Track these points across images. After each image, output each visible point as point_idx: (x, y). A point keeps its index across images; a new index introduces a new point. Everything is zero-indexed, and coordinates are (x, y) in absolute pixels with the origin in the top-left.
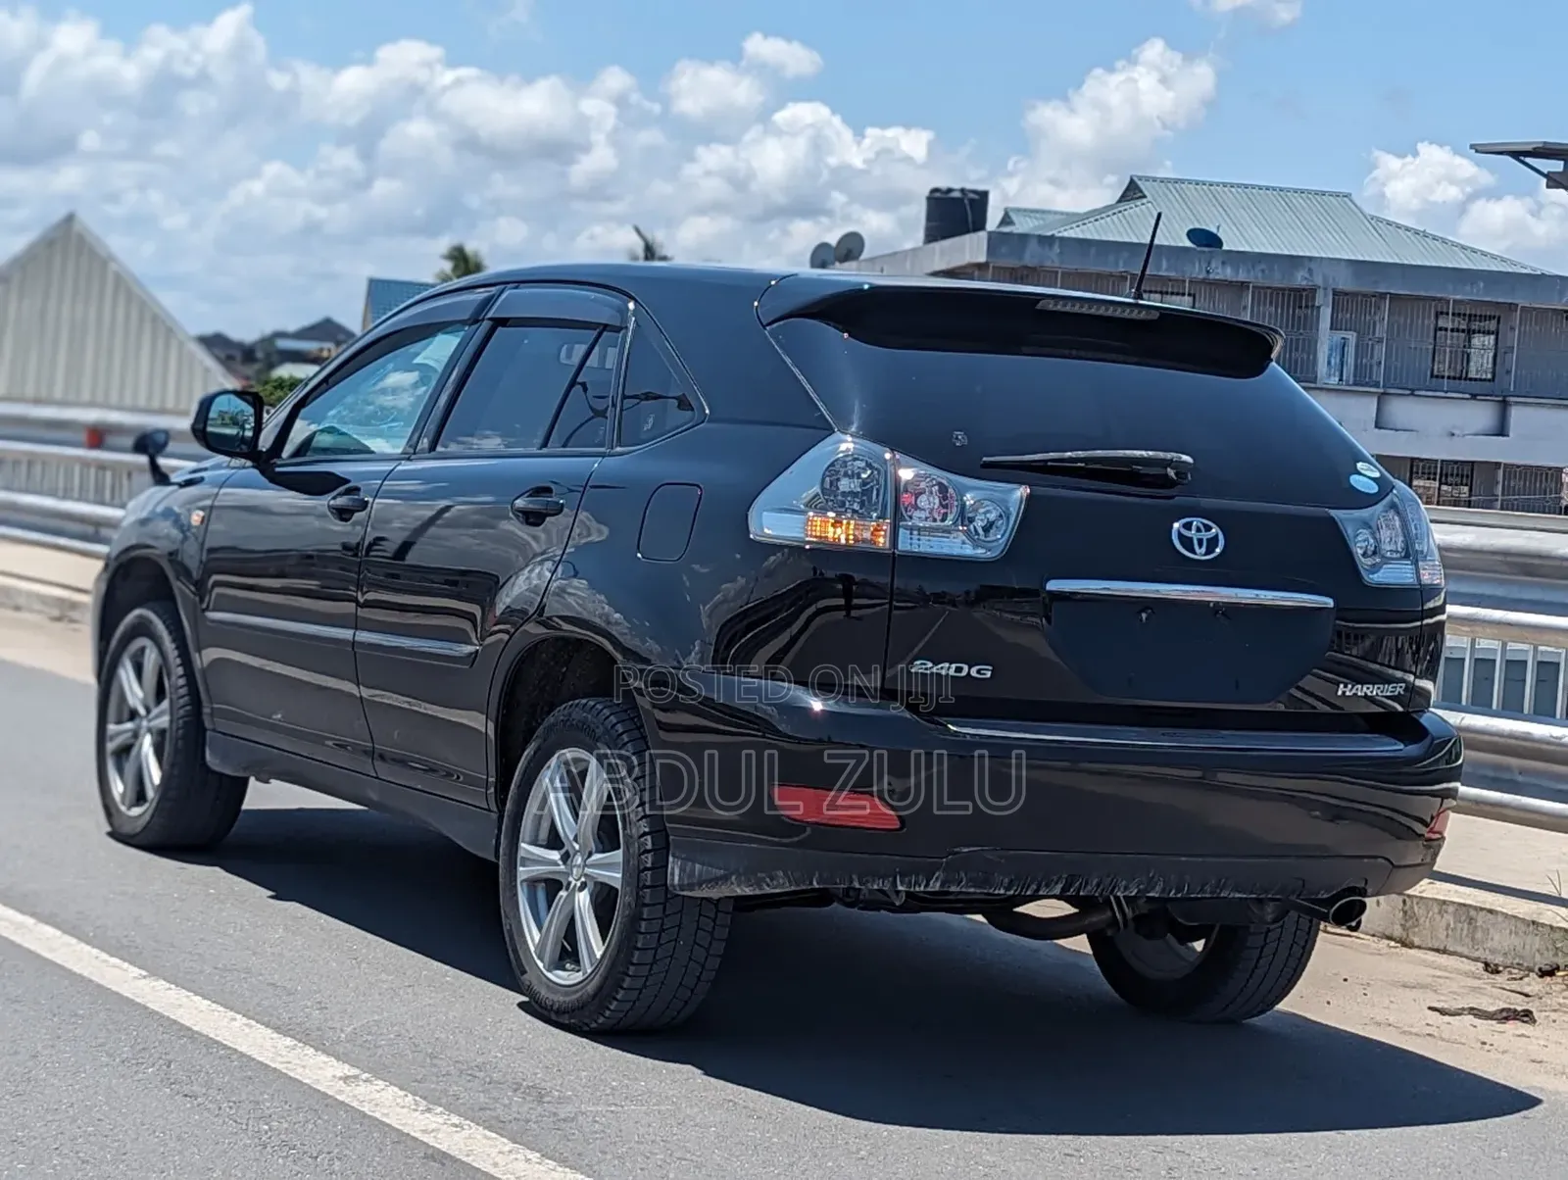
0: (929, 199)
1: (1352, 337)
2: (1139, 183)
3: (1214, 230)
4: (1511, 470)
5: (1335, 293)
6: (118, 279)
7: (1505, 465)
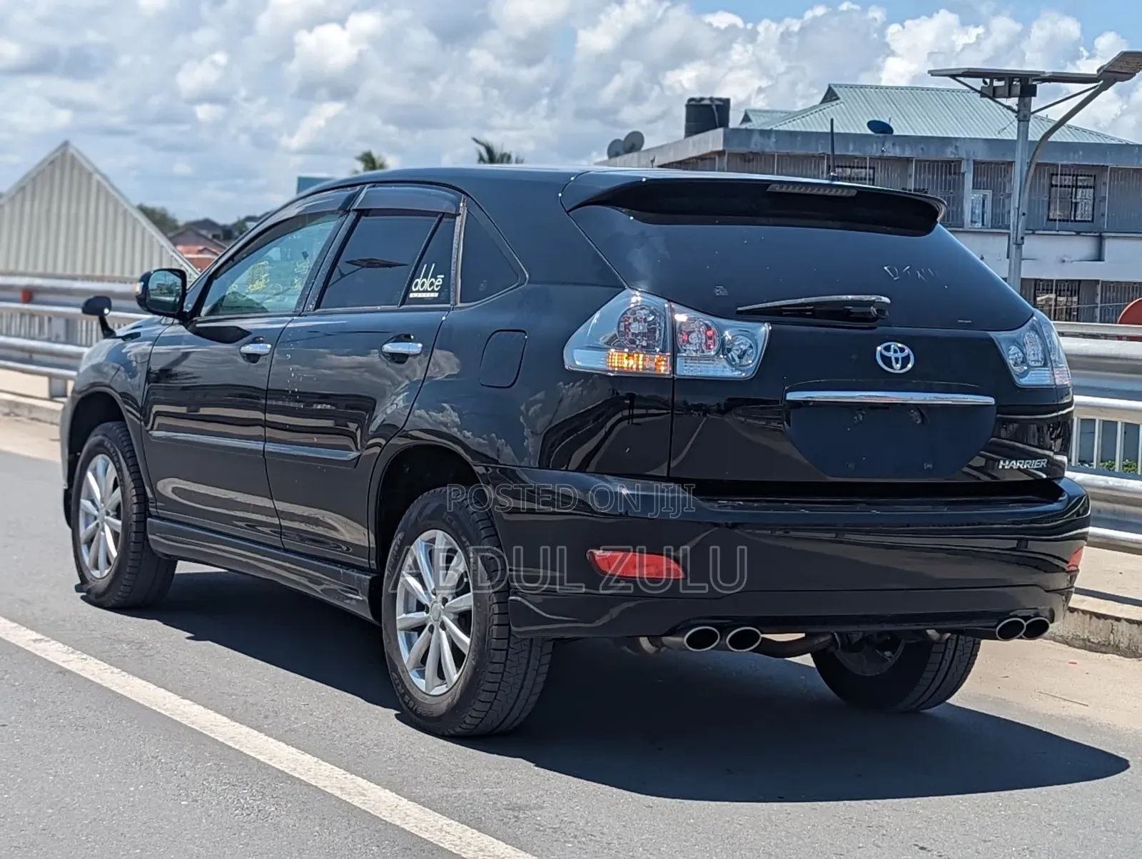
0: (688, 106)
1: (989, 193)
2: (835, 89)
3: (886, 121)
4: (1106, 285)
5: (975, 163)
6: (100, 186)
7: (1102, 282)
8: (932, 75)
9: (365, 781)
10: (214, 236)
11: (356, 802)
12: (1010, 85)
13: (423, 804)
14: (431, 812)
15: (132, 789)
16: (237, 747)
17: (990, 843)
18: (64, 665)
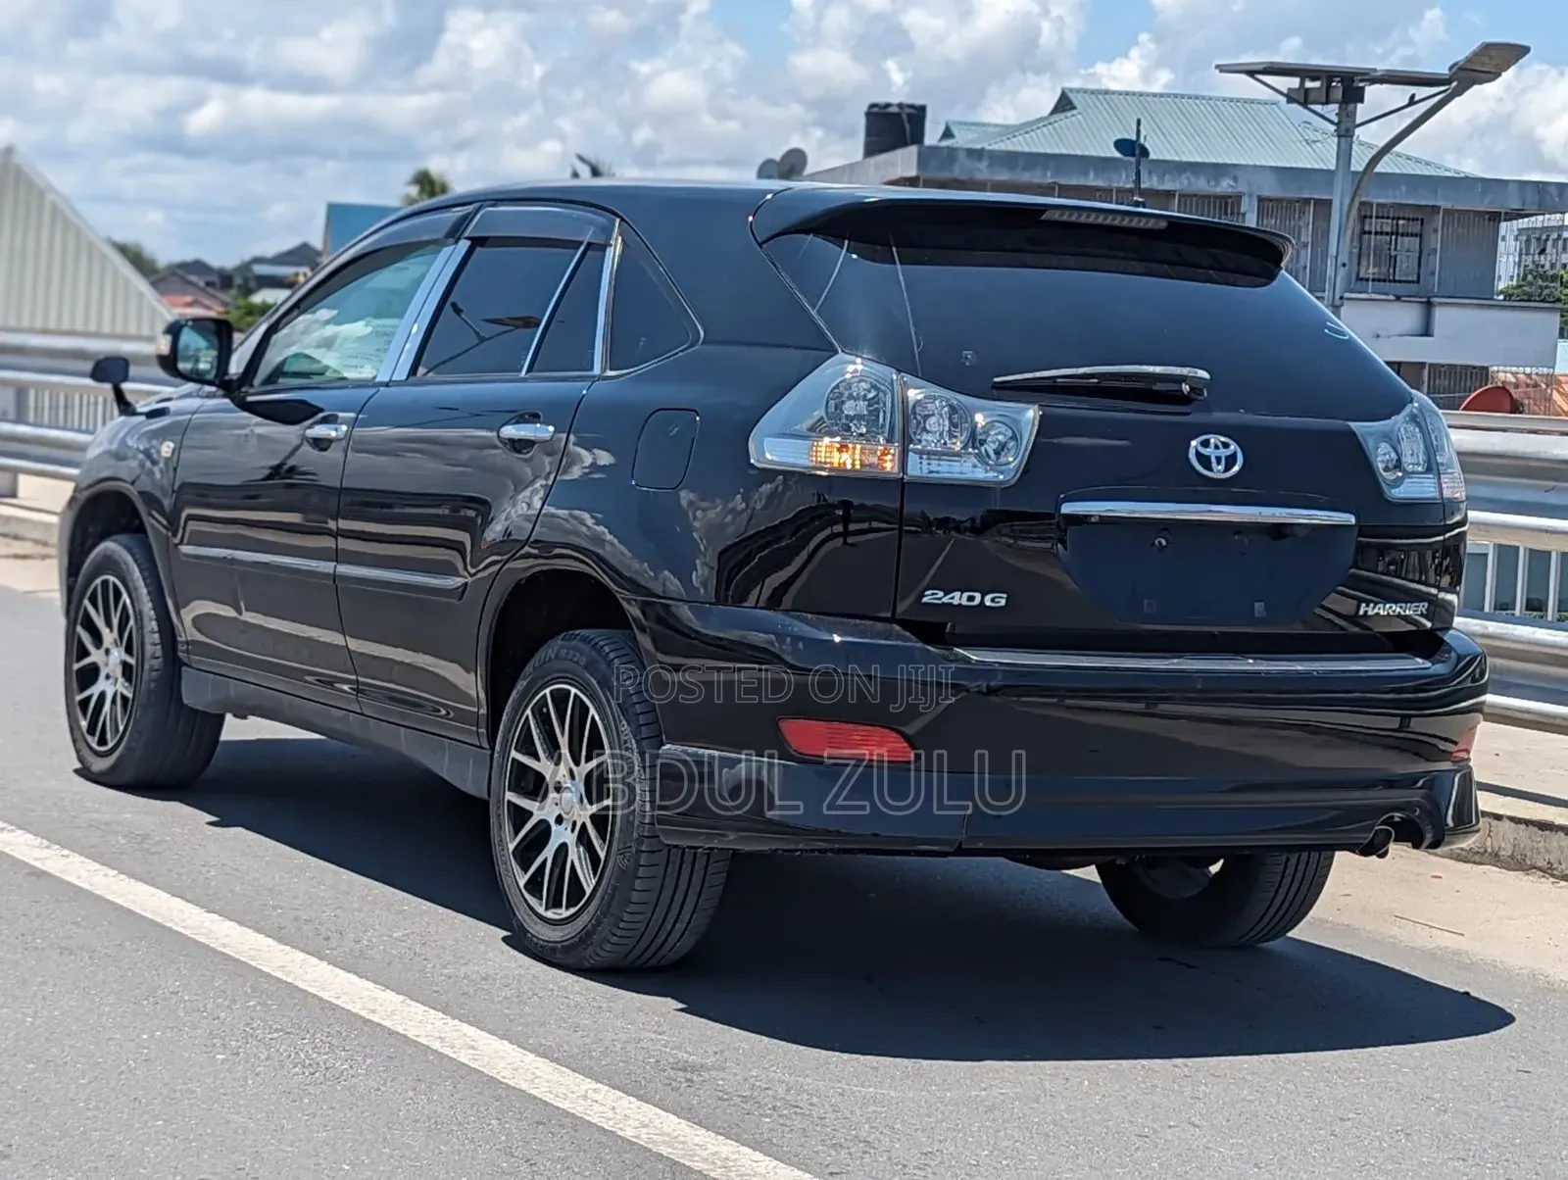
0: (869, 114)
2: (1072, 96)
3: (1140, 139)
4: (1435, 369)
5: (1261, 200)
6: (55, 208)
7: (1430, 365)
8: (1221, 71)
9: (474, 1029)
10: (208, 284)
11: (464, 1057)
12: (1329, 88)
13: (556, 1060)
14: (570, 1072)
15: (145, 1037)
16: (289, 980)
17: (1350, 1123)
18: (37, 864)
